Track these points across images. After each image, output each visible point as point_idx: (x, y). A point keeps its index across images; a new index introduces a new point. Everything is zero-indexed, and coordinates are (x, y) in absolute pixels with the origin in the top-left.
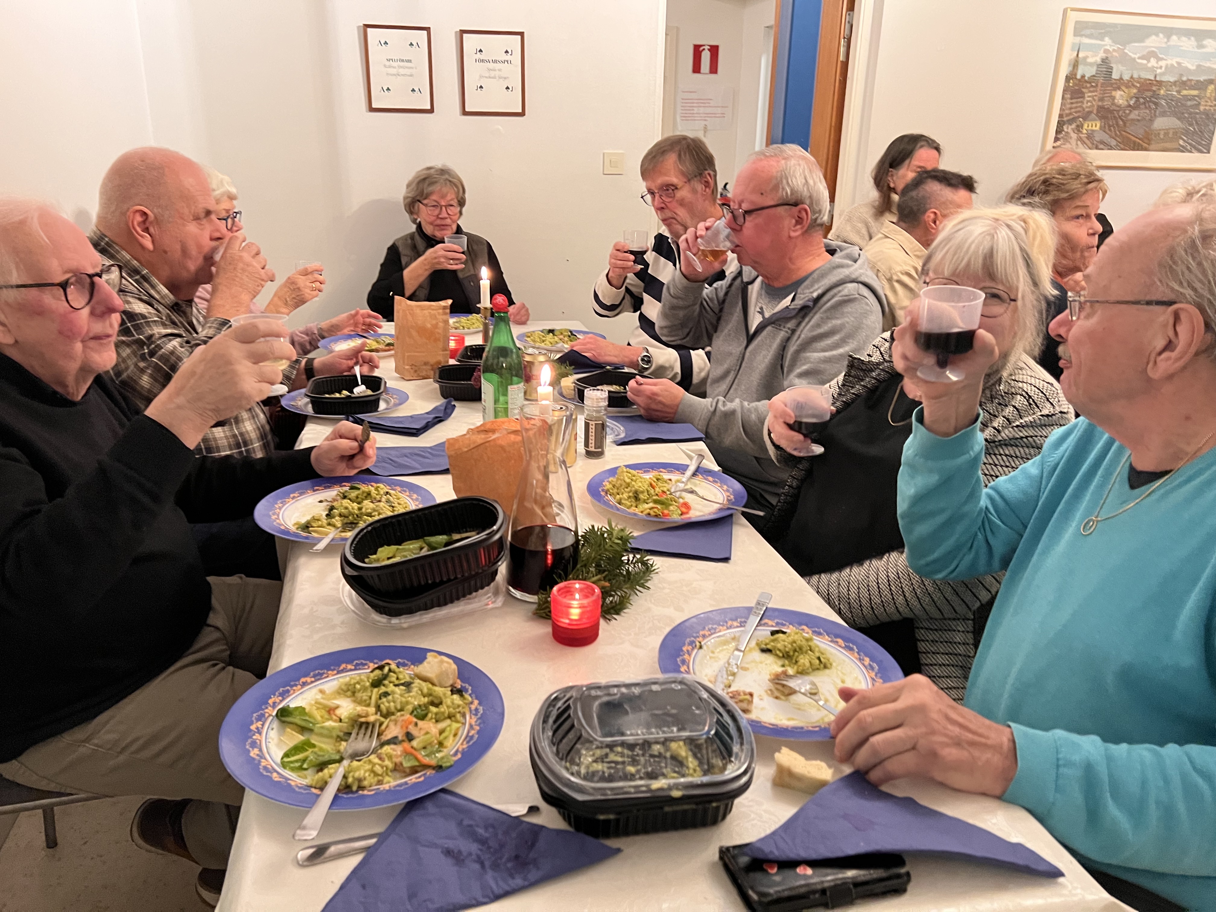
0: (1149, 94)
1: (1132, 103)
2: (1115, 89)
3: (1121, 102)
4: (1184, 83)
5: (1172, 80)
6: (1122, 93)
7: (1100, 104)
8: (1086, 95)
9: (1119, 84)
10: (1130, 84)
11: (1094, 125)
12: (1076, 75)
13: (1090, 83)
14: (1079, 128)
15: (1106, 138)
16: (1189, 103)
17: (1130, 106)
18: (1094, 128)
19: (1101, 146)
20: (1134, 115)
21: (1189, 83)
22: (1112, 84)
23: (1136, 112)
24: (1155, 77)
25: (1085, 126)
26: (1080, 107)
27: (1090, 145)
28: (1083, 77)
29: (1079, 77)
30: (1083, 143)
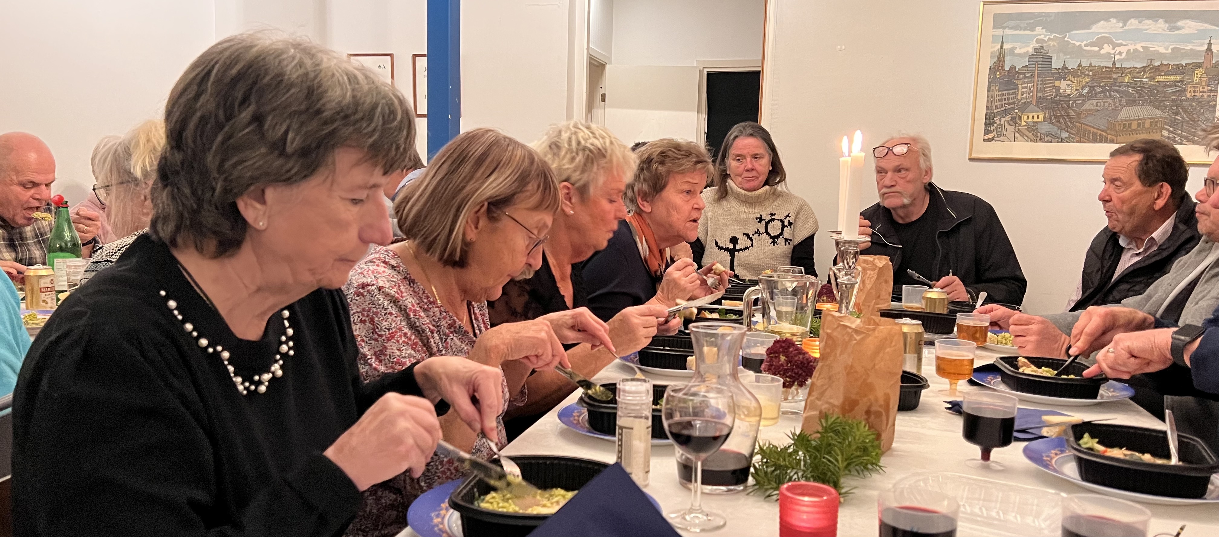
0: (1109, 82)
1: (1084, 92)
2: (1059, 79)
3: (1068, 92)
4: (1157, 68)
5: (1139, 65)
6: (1069, 82)
7: (1039, 94)
8: (1020, 86)
9: (1064, 73)
10: (1079, 72)
11: (1039, 117)
12: (1003, 66)
13: (1024, 74)
14: (1015, 120)
15: (1054, 130)
16: (1169, 90)
17: (1081, 95)
18: (1035, 119)
19: (1049, 138)
20: (1090, 105)
21: (1161, 68)
22: (1053, 74)
23: (1094, 102)
24: (1114, 64)
25: (1024, 118)
26: (1014, 98)
27: (1033, 138)
28: (1013, 68)
29: (1007, 68)
30: (1023, 135)
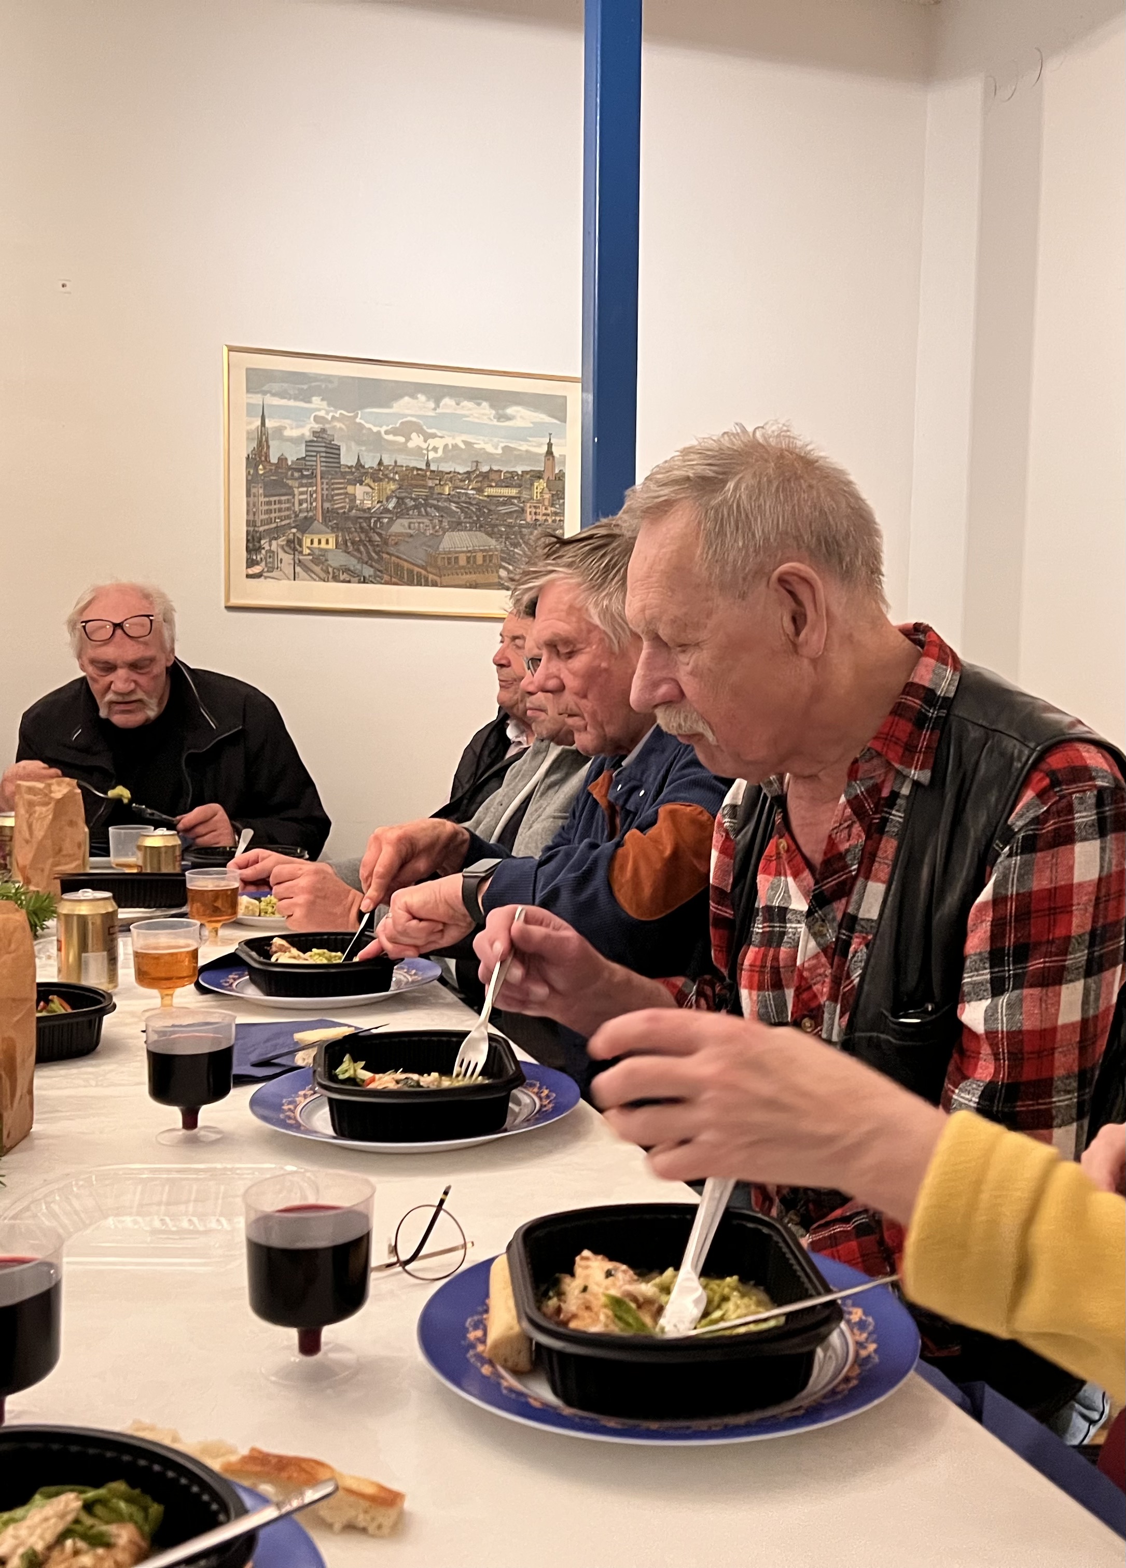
0: (424, 492)
1: (391, 506)
2: (353, 483)
3: (368, 504)
4: (485, 476)
5: (462, 470)
6: (368, 489)
7: (327, 505)
8: (296, 491)
9: (359, 474)
10: (378, 474)
11: (327, 541)
12: (267, 456)
13: (300, 470)
14: (293, 546)
15: (353, 563)
16: (503, 509)
17: (387, 511)
18: (323, 545)
19: (347, 578)
20: (399, 526)
21: (492, 476)
22: (343, 475)
23: (405, 522)
24: (428, 464)
25: (306, 542)
26: (288, 509)
27: (323, 575)
28: (282, 459)
29: (274, 460)
30: (307, 569)
